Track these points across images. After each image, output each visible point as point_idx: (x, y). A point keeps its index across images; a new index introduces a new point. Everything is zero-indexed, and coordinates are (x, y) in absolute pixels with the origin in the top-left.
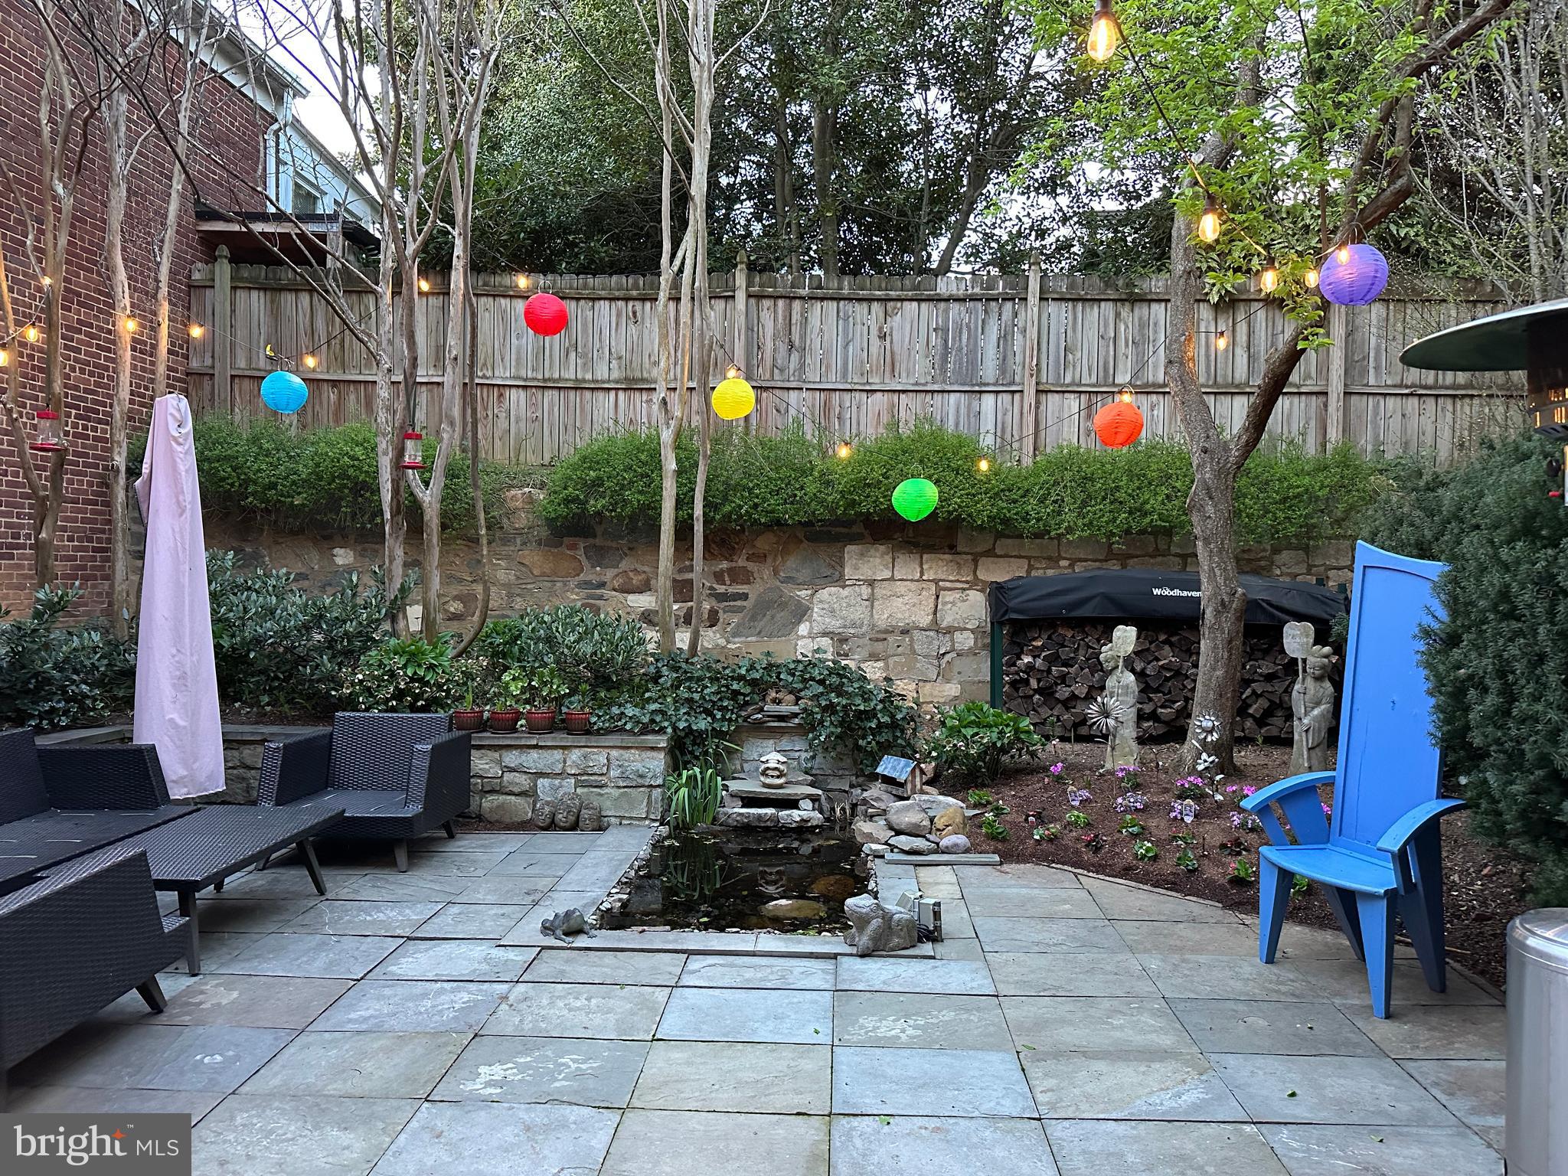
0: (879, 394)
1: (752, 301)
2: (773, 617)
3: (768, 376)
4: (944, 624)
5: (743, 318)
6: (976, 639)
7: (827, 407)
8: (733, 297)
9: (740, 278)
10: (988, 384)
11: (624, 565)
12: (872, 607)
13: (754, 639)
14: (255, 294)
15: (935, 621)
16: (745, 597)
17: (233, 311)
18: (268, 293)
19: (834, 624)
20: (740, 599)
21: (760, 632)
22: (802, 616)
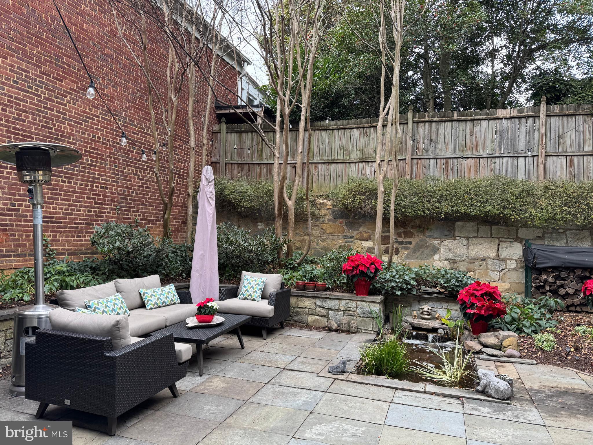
0: (471, 159)
1: (415, 124)
2: (423, 252)
3: (421, 153)
4: (502, 257)
5: (411, 131)
6: (517, 264)
7: (447, 165)
8: (407, 123)
9: (410, 115)
10: (522, 153)
11: (361, 229)
12: (468, 248)
13: (414, 260)
14: (233, 134)
15: (498, 256)
16: (411, 243)
17: (226, 141)
18: (238, 134)
19: (451, 255)
20: (409, 244)
21: (417, 258)
22: (436, 252)
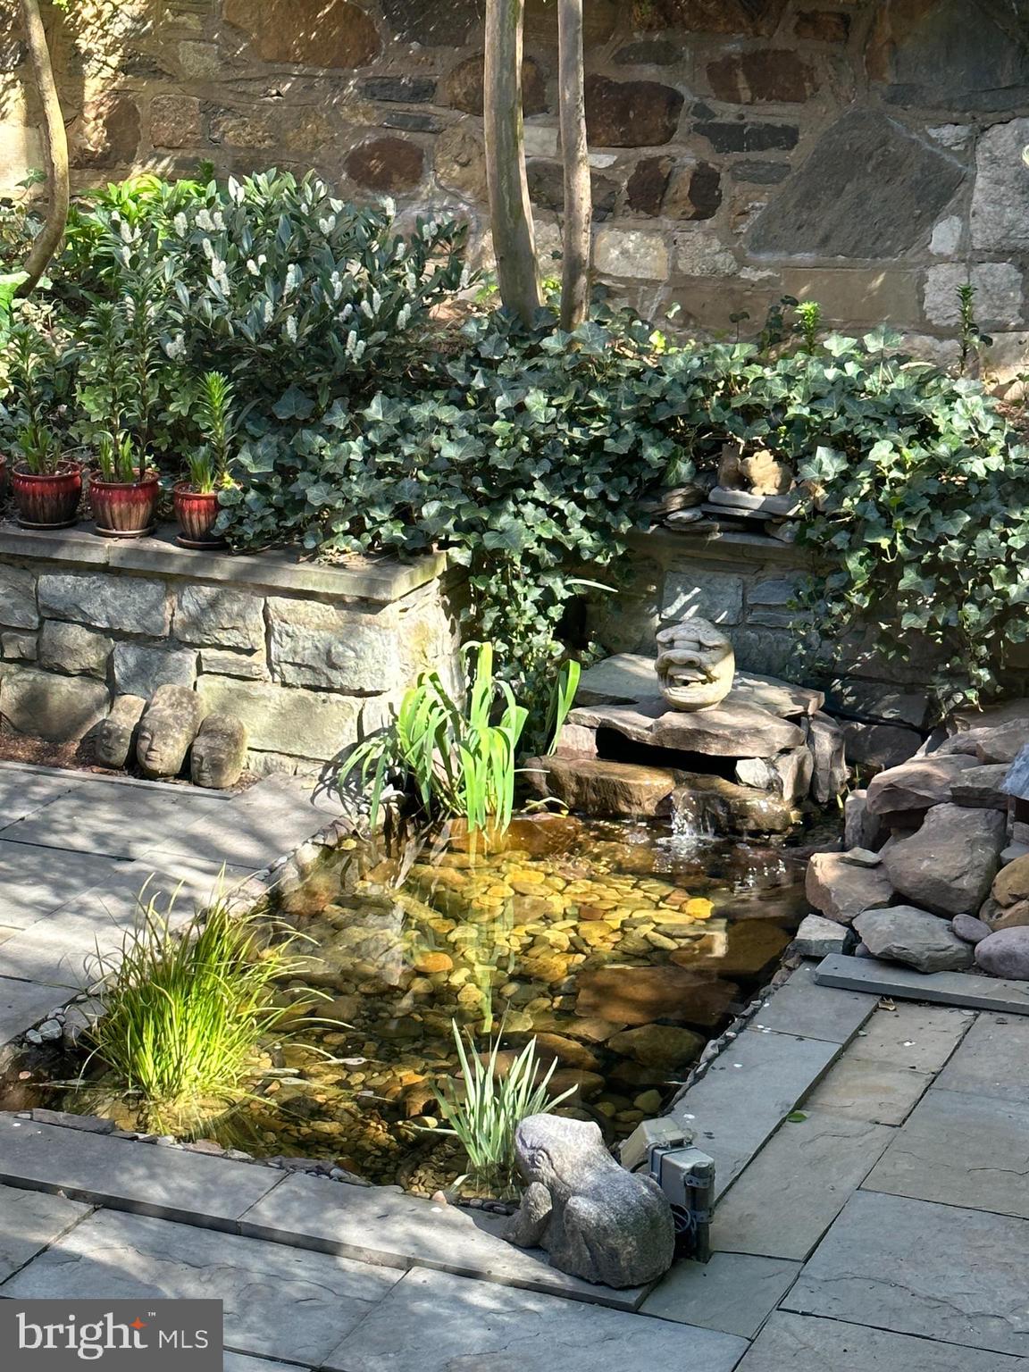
2: (861, 200)
16: (788, 137)
20: (776, 144)
21: (825, 240)
22: (943, 198)
